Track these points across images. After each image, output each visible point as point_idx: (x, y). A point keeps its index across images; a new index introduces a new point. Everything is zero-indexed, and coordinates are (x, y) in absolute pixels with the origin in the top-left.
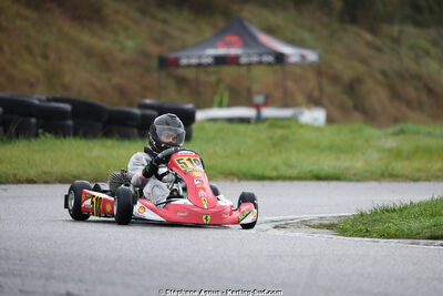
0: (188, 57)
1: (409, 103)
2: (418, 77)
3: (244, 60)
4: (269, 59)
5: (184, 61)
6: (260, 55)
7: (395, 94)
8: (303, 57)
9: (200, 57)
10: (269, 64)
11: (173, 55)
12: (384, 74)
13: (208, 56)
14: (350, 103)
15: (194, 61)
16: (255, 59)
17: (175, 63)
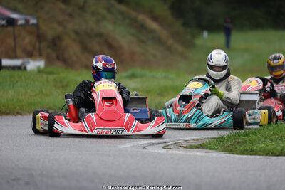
2: (100, 35)
7: (85, 48)
8: (27, 21)
10: (3, 26)
12: (77, 33)
14: (54, 55)
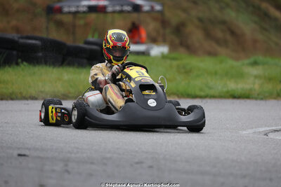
0: (69, 7)
1: (218, 41)
3: (110, 9)
4: (128, 8)
5: (66, 9)
6: (122, 6)
7: (208, 35)
8: (152, 7)
9: (78, 7)
10: (129, 12)
11: (58, 5)
12: (200, 20)
13: (84, 6)
14: (177, 41)
15: (73, 9)
16: (118, 8)
17: (60, 10)
